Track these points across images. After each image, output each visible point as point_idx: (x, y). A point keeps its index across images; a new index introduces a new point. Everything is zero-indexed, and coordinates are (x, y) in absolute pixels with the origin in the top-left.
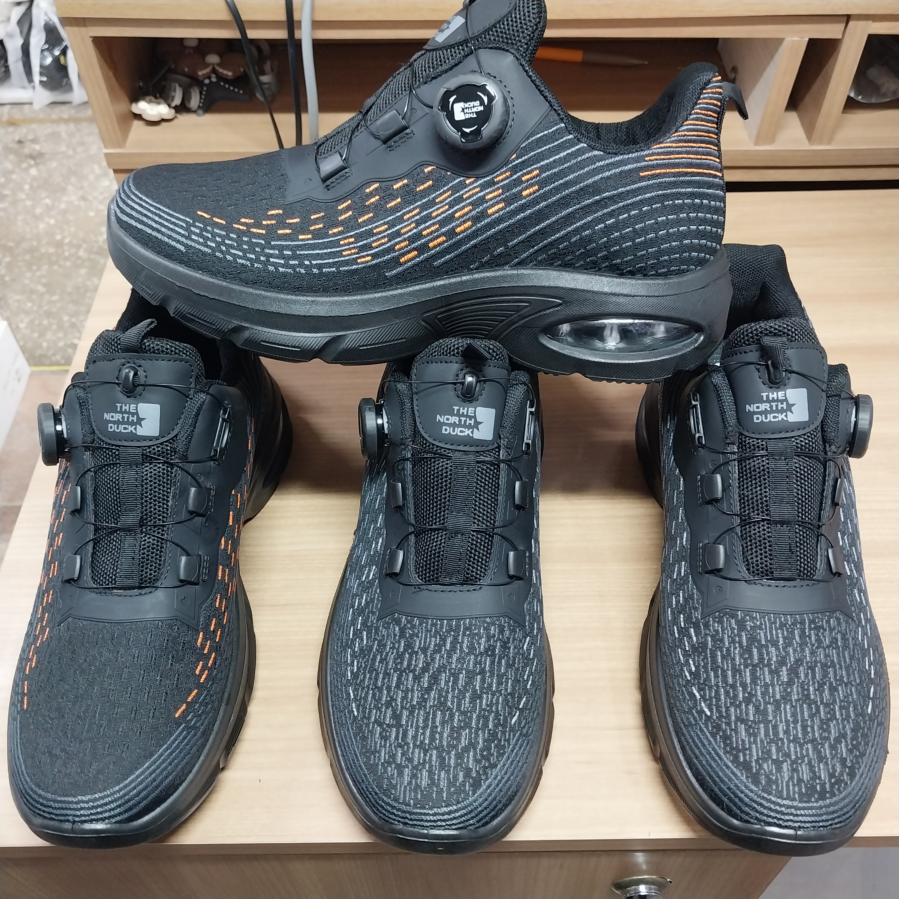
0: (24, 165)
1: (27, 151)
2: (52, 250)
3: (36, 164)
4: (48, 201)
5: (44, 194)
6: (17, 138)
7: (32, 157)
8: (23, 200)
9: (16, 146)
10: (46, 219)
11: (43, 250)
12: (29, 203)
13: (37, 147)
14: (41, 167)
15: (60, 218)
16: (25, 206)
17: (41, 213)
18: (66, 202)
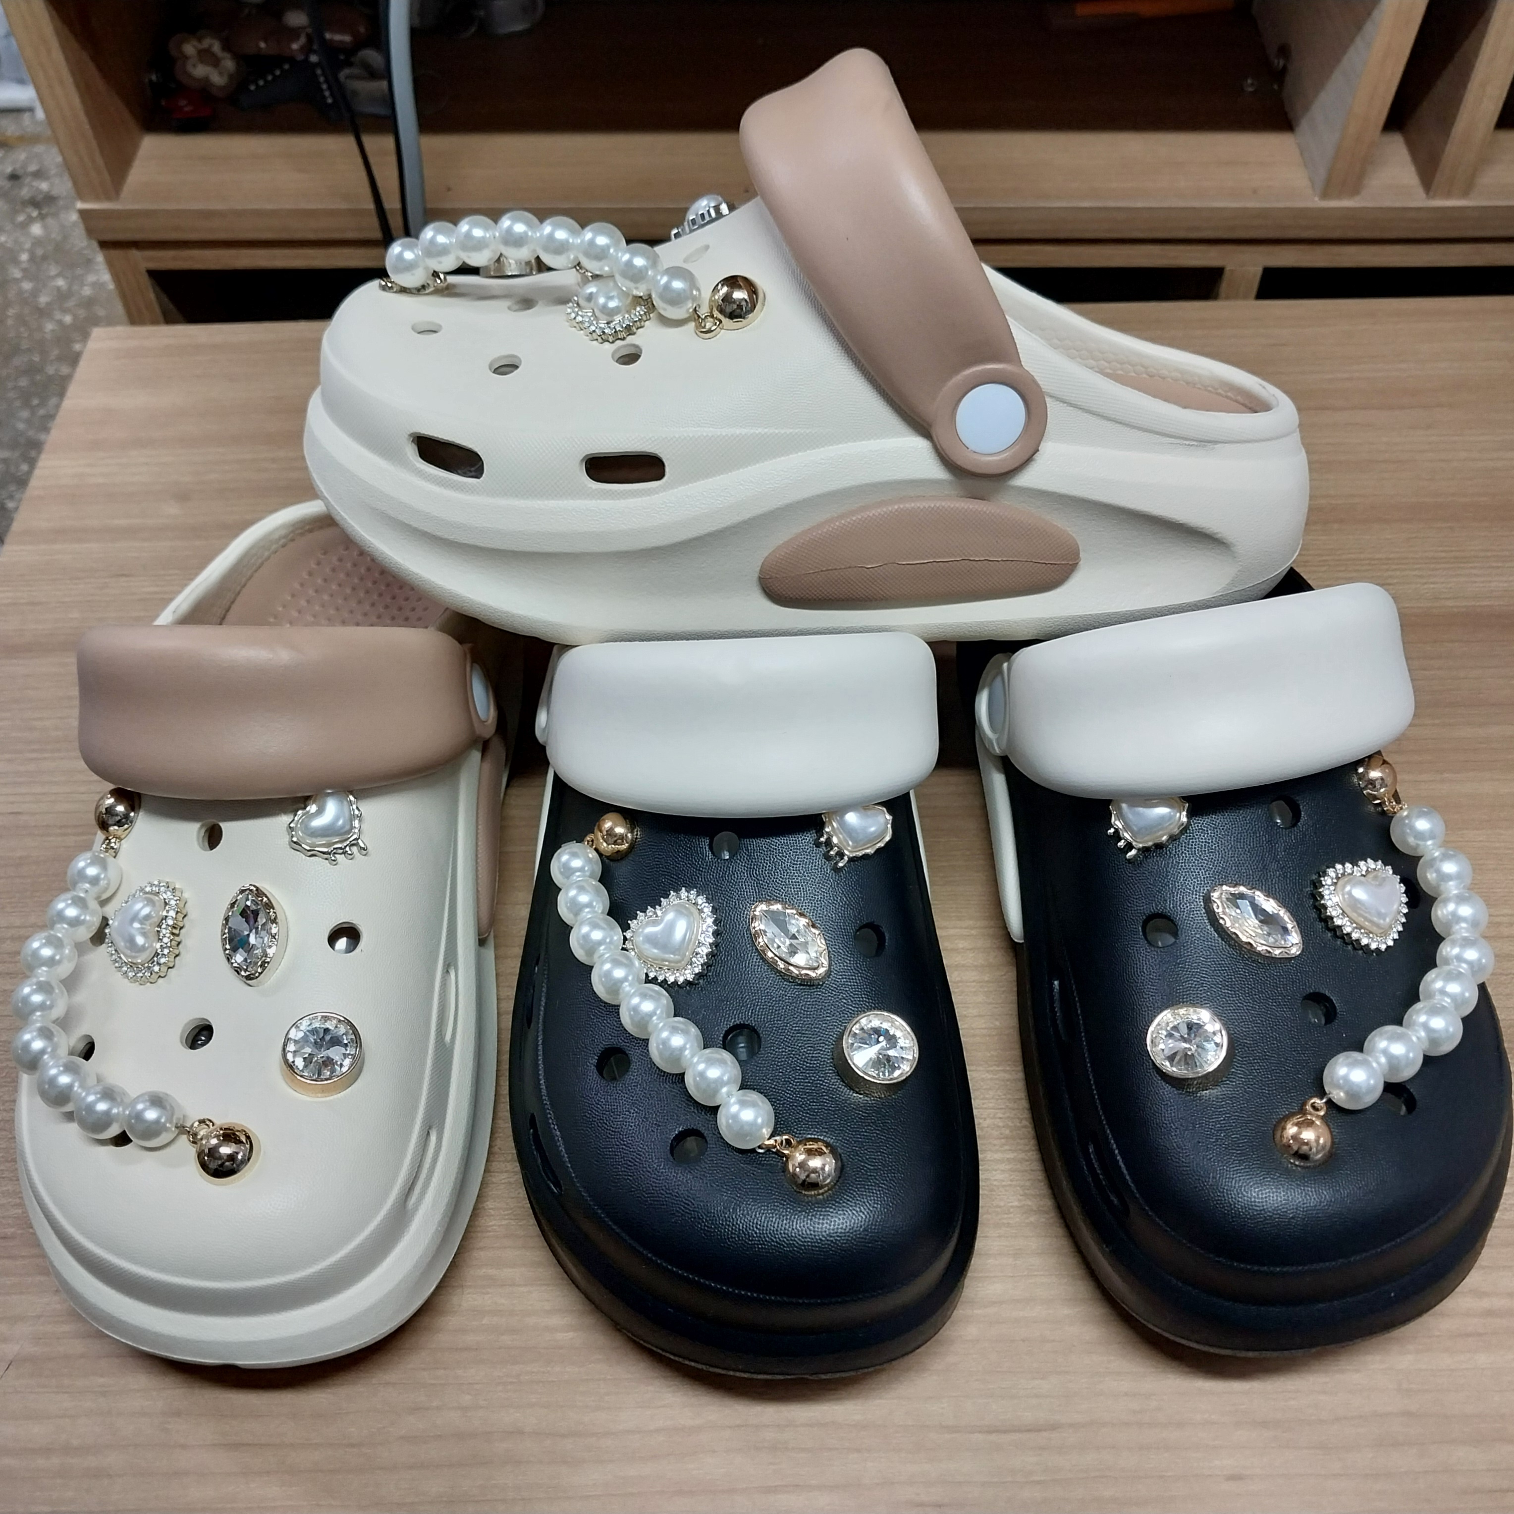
0: (21, 218)
1: (25, 193)
3: (42, 217)
4: (61, 282)
5: (53, 270)
6: (9, 170)
7: (34, 203)
8: (18, 279)
9: (7, 184)
10: (58, 315)
11: (50, 370)
12: (27, 286)
13: (44, 186)
14: (50, 221)
15: (82, 313)
16: (20, 292)
17: (48, 304)
18: (94, 285)
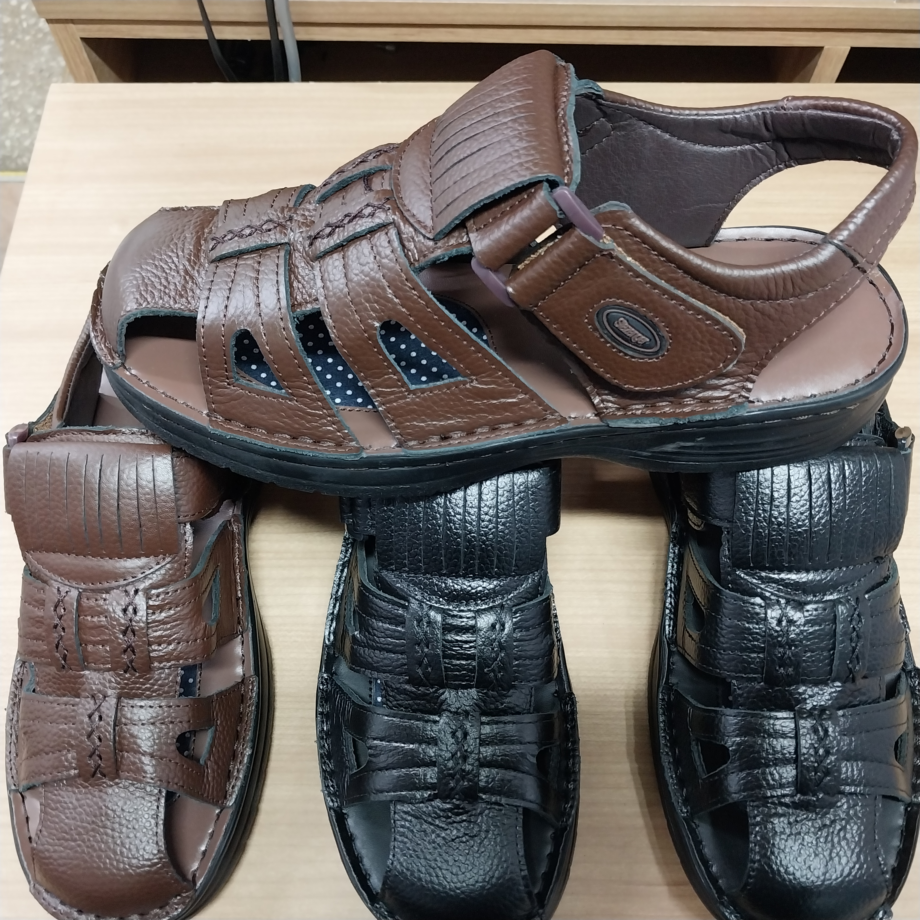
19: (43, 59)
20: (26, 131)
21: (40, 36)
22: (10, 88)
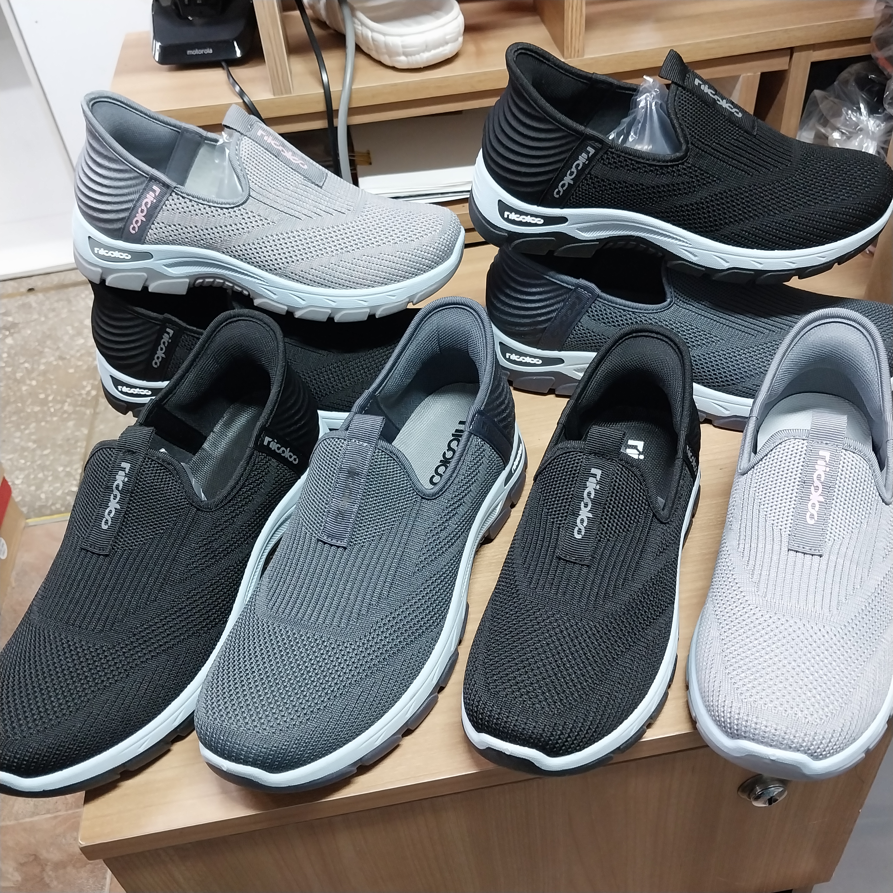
2: (37, 409)
3: (11, 334)
4: (26, 365)
5: (22, 360)
10: (28, 382)
11: (29, 410)
12: (9, 369)
13: (10, 319)
14: (15, 335)
15: (41, 379)
16: (6, 373)
17: (22, 377)
18: (44, 364)
19: (69, 432)
20: (58, 485)
21: (65, 415)
22: (42, 456)
